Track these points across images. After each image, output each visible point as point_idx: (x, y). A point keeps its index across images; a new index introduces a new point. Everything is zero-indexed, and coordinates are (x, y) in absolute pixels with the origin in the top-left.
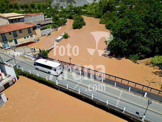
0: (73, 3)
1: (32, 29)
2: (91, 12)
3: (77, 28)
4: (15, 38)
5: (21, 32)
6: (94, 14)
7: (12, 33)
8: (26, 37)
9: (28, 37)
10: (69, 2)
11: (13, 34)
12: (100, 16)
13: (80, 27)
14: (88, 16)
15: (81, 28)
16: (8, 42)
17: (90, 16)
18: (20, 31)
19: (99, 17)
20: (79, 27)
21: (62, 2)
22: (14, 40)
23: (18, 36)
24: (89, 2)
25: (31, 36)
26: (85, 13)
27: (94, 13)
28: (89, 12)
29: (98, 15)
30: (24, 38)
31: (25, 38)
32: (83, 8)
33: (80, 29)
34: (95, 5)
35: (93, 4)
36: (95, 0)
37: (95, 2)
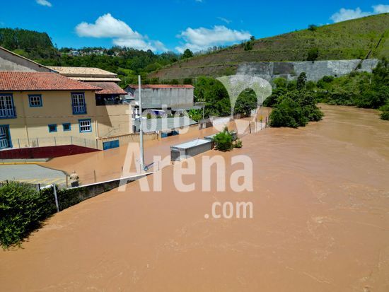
0: (289, 75)
1: (90, 100)
2: (346, 92)
3: (285, 125)
4: (5, 122)
5: (40, 104)
6: (354, 96)
8: (60, 128)
9: (67, 127)
10: (278, 74)
12: (379, 100)
13: (297, 121)
14: (333, 102)
15: (303, 125)
17: (339, 105)
18: (35, 97)
19: (375, 104)
20: (293, 121)
21: (259, 74)
24: (337, 73)
25: (85, 124)
26: (322, 97)
27: (357, 92)
28: (336, 92)
29: (371, 98)
30: (47, 128)
31: (53, 128)
32: (318, 86)
33: (296, 127)
34: (358, 77)
35: (353, 76)
36: (359, 66)
37: (359, 70)
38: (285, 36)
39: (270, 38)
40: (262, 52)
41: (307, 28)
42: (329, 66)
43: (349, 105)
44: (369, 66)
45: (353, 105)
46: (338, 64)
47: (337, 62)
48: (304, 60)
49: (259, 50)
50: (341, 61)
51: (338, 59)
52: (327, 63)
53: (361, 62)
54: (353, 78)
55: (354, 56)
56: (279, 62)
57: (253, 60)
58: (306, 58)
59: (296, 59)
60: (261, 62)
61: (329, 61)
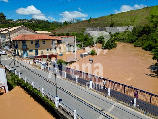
2: (123, 38)
4: (37, 48)
5: (45, 43)
7: (34, 42)
8: (49, 50)
9: (51, 50)
11: (36, 43)
12: (133, 40)
16: (28, 52)
19: (132, 42)
22: (35, 50)
23: (40, 46)
26: (116, 40)
29: (131, 40)
30: (46, 50)
33: (110, 49)
34: (127, 33)
35: (126, 32)
36: (128, 29)
37: (128, 30)
38: (102, 17)
39: (97, 18)
40: (94, 23)
41: (110, 15)
42: (118, 29)
43: (124, 42)
44: (131, 29)
45: (125, 42)
46: (120, 28)
47: (120, 27)
48: (109, 26)
49: (93, 22)
50: (121, 27)
51: (120, 26)
52: (117, 28)
53: (128, 27)
54: (125, 33)
55: (126, 25)
56: (101, 27)
57: (91, 26)
58: (110, 25)
59: (106, 26)
60: (94, 27)
61: (118, 27)
